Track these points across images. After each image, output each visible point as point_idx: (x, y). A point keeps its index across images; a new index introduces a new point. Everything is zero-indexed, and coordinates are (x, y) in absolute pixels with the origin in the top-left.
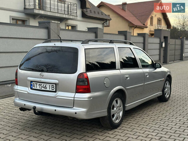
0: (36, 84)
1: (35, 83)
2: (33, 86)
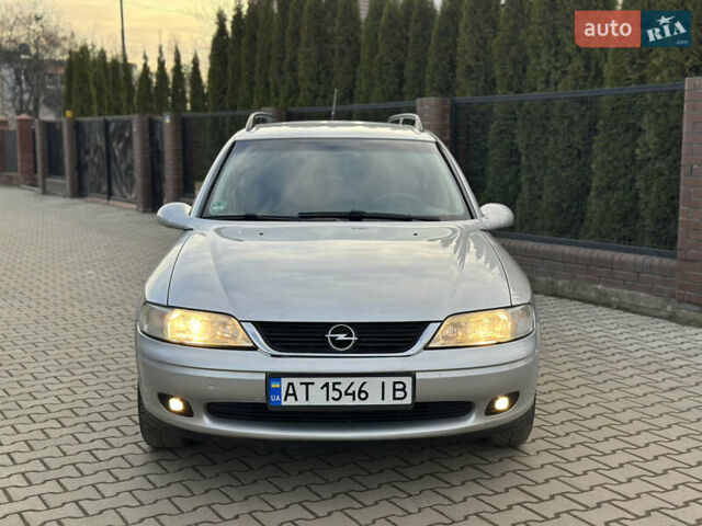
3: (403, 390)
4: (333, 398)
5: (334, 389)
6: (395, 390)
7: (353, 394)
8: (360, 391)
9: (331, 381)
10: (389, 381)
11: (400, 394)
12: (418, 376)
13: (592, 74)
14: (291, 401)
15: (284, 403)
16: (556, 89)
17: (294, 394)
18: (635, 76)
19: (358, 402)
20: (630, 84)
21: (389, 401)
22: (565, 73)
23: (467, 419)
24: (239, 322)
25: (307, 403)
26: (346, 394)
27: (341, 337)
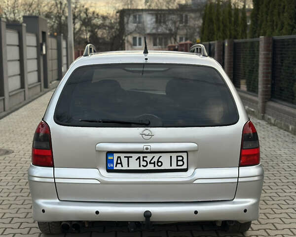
0: (128, 157)
1: (122, 156)
2: (117, 163)
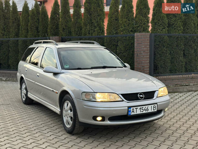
3: (155, 108)
4: (142, 112)
5: (142, 109)
6: (154, 108)
7: (146, 110)
8: (147, 109)
9: (141, 107)
10: (153, 106)
11: (155, 109)
12: (158, 104)
13: (101, 31)
14: (133, 114)
15: (131, 114)
16: (92, 35)
17: (134, 112)
18: (115, 32)
19: (147, 112)
20: (113, 34)
21: (153, 111)
22: (94, 31)
23: (162, 114)
24: (118, 94)
25: (136, 113)
26: (144, 110)
27: (141, 96)
